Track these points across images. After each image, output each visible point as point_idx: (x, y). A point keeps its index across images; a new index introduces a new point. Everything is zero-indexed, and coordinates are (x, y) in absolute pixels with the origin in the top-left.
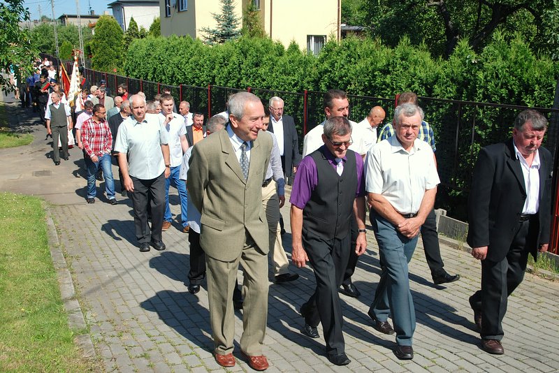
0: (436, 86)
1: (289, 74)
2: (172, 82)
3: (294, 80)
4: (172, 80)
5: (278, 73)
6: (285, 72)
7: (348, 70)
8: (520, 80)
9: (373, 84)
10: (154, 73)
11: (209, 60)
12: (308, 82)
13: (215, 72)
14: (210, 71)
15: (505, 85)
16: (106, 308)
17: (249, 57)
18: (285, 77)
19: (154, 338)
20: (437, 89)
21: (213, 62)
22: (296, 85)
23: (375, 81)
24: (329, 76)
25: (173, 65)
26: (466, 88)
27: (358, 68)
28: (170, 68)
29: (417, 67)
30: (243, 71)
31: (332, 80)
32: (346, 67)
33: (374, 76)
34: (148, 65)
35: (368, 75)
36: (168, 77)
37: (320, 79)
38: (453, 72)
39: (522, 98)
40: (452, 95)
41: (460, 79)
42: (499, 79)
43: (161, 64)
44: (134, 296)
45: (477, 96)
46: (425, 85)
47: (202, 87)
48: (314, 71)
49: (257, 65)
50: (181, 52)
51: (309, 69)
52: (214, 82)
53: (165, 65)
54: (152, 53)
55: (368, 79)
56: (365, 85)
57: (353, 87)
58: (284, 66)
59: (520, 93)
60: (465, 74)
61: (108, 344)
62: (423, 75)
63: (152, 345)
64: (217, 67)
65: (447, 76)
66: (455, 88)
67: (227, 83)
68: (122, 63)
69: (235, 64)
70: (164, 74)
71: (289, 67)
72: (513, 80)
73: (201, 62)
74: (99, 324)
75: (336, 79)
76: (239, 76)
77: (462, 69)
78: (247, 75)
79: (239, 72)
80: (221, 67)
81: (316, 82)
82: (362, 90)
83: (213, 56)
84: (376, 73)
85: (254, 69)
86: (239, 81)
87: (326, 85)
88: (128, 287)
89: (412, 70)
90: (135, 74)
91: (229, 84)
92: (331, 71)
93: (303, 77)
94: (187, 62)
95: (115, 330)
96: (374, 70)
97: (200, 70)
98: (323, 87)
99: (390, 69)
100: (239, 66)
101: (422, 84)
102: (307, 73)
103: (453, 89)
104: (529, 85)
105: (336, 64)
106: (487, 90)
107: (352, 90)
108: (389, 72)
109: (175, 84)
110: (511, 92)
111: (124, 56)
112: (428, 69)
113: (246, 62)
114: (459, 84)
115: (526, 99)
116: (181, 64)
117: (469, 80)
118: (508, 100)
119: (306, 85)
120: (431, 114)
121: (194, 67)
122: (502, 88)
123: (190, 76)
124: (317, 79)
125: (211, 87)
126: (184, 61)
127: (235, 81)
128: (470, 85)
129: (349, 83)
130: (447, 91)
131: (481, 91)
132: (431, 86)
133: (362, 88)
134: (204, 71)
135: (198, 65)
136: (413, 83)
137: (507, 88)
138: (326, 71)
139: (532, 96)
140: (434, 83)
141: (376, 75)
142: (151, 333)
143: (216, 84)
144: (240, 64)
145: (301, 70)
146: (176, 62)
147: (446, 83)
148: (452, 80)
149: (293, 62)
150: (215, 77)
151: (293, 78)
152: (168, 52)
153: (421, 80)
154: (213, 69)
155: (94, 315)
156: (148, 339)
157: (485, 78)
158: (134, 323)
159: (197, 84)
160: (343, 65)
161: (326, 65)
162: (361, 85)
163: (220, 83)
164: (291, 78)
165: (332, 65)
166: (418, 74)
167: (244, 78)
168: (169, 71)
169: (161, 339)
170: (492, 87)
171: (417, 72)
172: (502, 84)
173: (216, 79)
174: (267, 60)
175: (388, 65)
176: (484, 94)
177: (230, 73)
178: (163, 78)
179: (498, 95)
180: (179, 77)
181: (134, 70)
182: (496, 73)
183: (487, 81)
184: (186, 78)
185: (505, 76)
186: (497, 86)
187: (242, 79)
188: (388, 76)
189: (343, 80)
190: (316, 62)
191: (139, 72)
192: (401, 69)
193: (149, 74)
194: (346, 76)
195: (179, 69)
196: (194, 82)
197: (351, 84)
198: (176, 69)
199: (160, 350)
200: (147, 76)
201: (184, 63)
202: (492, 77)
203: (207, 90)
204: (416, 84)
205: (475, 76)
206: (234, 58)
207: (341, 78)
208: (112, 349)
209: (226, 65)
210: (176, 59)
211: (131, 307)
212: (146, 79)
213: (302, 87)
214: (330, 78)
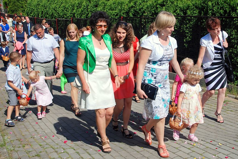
0: (188, 11)
1: (113, 10)
2: (52, 18)
3: (116, 13)
4: (52, 17)
5: (107, 10)
6: (111, 9)
7: (144, 6)
8: (229, 5)
9: (157, 12)
10: (42, 14)
11: (71, 5)
12: (123, 13)
13: (74, 11)
14: (72, 11)
15: (222, 8)
16: (16, 133)
17: (92, 2)
18: (111, 12)
19: (43, 146)
20: (189, 12)
21: (73, 6)
22: (117, 15)
23: (157, 10)
24: (134, 9)
25: (52, 9)
26: (203, 11)
27: (148, 4)
28: (50, 11)
29: (178, 2)
30: (89, 10)
31: (136, 11)
32: (142, 4)
33: (157, 8)
34: (39, 10)
35: (154, 8)
36: (50, 15)
37: (129, 11)
38: (196, 3)
39: (231, 14)
40: (196, 15)
41: (200, 6)
42: (219, 5)
43: (46, 9)
44: (32, 126)
45: (208, 14)
46: (183, 11)
47: (68, 19)
48: (126, 7)
49: (96, 6)
50: (56, 2)
51: (123, 6)
52: (74, 16)
53: (48, 9)
54: (40, 3)
55: (154, 9)
56: (152, 13)
57: (146, 14)
58: (110, 6)
59: (230, 11)
60: (202, 4)
61: (17, 151)
62: (181, 6)
63: (42, 150)
64: (75, 8)
65: (193, 5)
66: (197, 11)
67: (81, 17)
68: (25, 10)
69: (85, 6)
70: (48, 14)
71: (113, 6)
72: (226, 5)
73: (67, 6)
74: (12, 142)
75: (138, 10)
76: (87, 13)
77: (201, 1)
78: (91, 11)
79: (87, 10)
80: (77, 8)
81: (127, 13)
82: (151, 15)
83: (73, 3)
84: (158, 6)
85: (95, 8)
86: (87, 15)
87: (132, 14)
88: (29, 122)
89: (175, 3)
90: (32, 15)
91: (82, 17)
92: (134, 7)
93: (121, 10)
94: (60, 7)
95: (21, 144)
96: (157, 5)
97: (66, 11)
98: (131, 15)
99: (165, 4)
100: (87, 7)
101: (181, 10)
102: (123, 9)
103: (197, 12)
104: (234, 7)
105: (137, 3)
106: (213, 11)
107: (146, 16)
108: (164, 5)
109: (54, 19)
110: (225, 12)
111: (26, 6)
112: (184, 3)
113: (90, 5)
114: (199, 9)
115: (233, 14)
116: (56, 8)
117: (204, 7)
118: (224, 15)
119: (122, 15)
120: (186, 25)
121: (63, 9)
122: (221, 9)
123: (61, 14)
124: (128, 11)
125: (73, 19)
126: (58, 6)
127: (85, 15)
128: (205, 9)
129: (144, 12)
130: (194, 13)
131: (211, 11)
132: (186, 11)
133: (151, 14)
134: (69, 11)
135: (65, 8)
136: (177, 10)
137: (223, 10)
138: (132, 7)
139: (236, 13)
140: (187, 9)
141: (158, 7)
142: (41, 144)
143: (75, 17)
144: (87, 6)
145: (120, 7)
146: (54, 7)
147: (193, 9)
148: (196, 7)
149: (115, 3)
150: (74, 14)
151: (115, 12)
152: (49, 3)
153: (181, 8)
154: (73, 10)
155: (9, 137)
156: (39, 147)
157: (212, 5)
158: (32, 140)
159: (65, 18)
160: (141, 3)
161: (132, 4)
162: (150, 13)
163: (78, 17)
164: (114, 12)
165: (135, 3)
166: (179, 5)
167: (90, 13)
168: (50, 12)
169: (47, 146)
170: (216, 9)
171: (178, 4)
172: (221, 8)
173: (75, 15)
174: (101, 3)
175: (164, 2)
176: (212, 12)
177: (82, 11)
178: (47, 16)
179: (219, 13)
180: (55, 15)
181: (31, 13)
182: (217, 2)
183: (213, 7)
184: (59, 15)
185: (222, 3)
186: (218, 8)
187: (89, 14)
188: (164, 7)
189: (141, 11)
190: (127, 3)
191: (34, 14)
192: (170, 4)
193: (40, 14)
194: (142, 8)
195: (55, 11)
196: (64, 17)
197: (145, 13)
198: (54, 11)
199: (46, 152)
200: (38, 15)
201: (58, 7)
202: (216, 4)
203: (71, 21)
204: (178, 11)
205: (207, 4)
206: (84, 3)
207: (140, 10)
208: (19, 153)
209: (80, 7)
210: (53, 6)
211: (30, 131)
212: (38, 17)
213: (120, 16)
214: (134, 10)
